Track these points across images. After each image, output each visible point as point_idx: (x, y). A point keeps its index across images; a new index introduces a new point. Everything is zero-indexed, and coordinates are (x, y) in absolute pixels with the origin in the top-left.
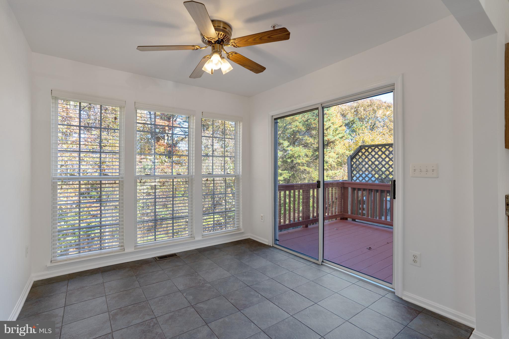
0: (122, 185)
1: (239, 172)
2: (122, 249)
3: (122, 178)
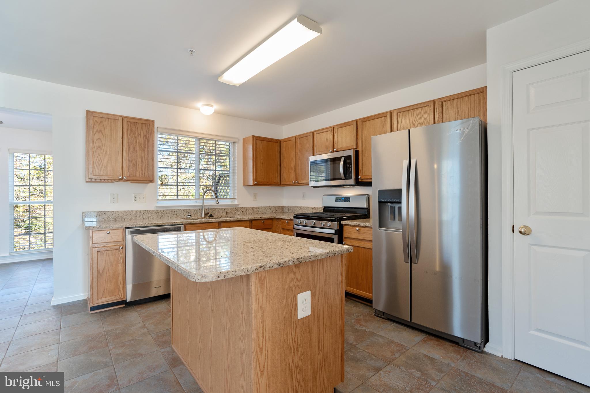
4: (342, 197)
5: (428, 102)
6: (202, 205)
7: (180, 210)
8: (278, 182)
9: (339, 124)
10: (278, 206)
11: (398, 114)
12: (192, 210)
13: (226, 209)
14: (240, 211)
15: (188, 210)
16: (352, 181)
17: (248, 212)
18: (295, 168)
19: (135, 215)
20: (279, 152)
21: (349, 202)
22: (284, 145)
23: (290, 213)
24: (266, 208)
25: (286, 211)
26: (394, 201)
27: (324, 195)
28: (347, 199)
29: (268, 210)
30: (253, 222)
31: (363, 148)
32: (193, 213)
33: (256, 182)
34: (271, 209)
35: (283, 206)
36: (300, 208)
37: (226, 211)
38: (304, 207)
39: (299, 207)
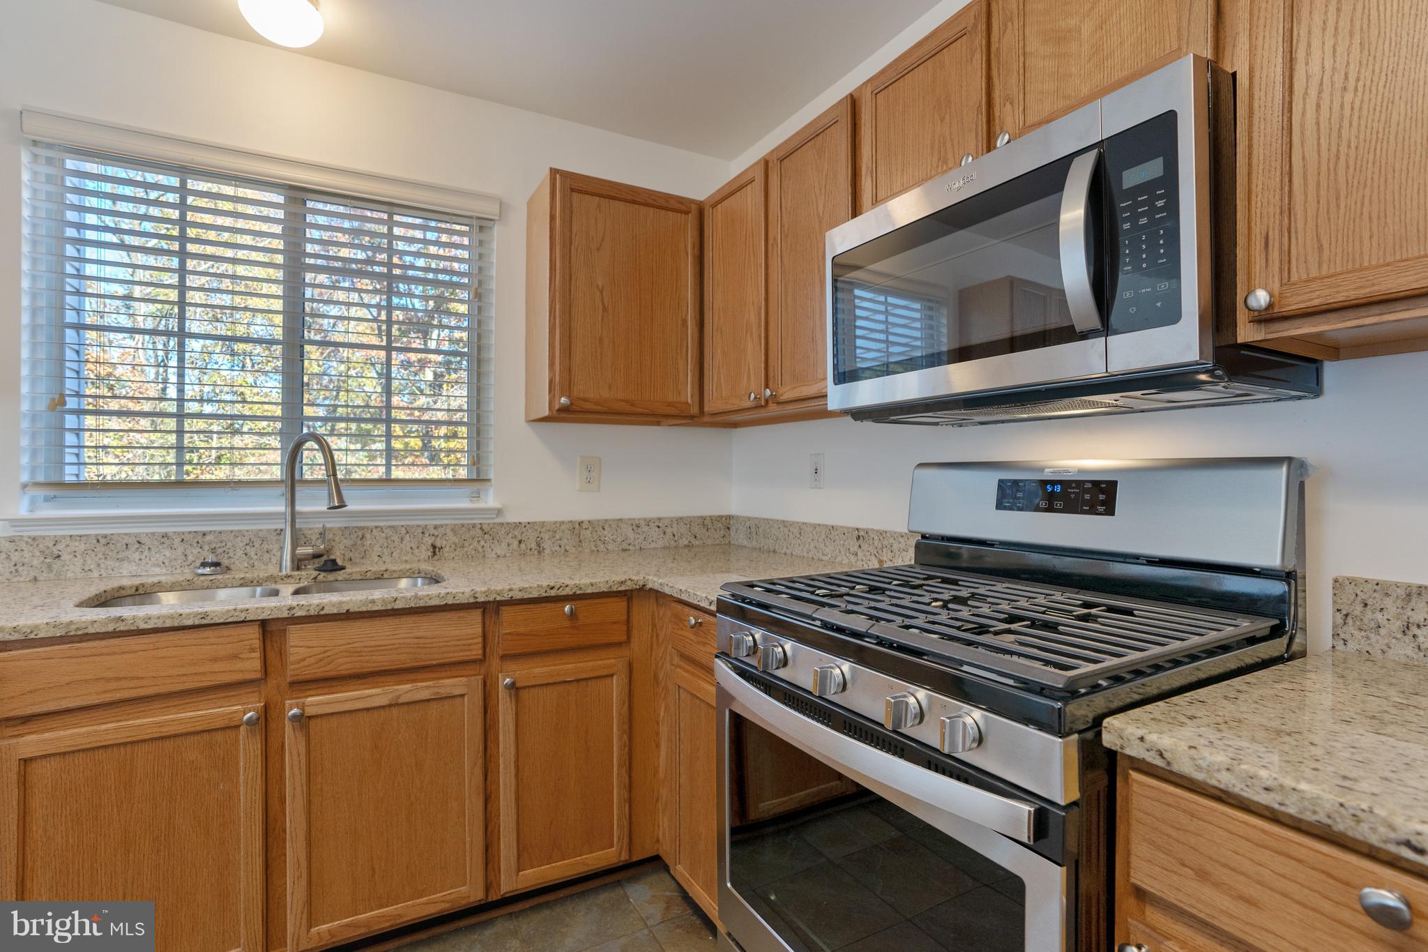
4: (1046, 475)
6: (285, 514)
7: (165, 536)
8: (687, 403)
10: (704, 518)
12: (236, 533)
13: (432, 531)
14: (509, 539)
15: (208, 538)
17: (547, 545)
18: (759, 326)
20: (694, 255)
22: (716, 224)
24: (642, 523)
25: (739, 537)
27: (922, 467)
28: (1093, 496)
29: (654, 533)
30: (504, 614)
32: (240, 553)
33: (563, 400)
34: (669, 530)
35: (729, 517)
36: (796, 531)
37: (430, 541)
38: (815, 526)
39: (792, 524)
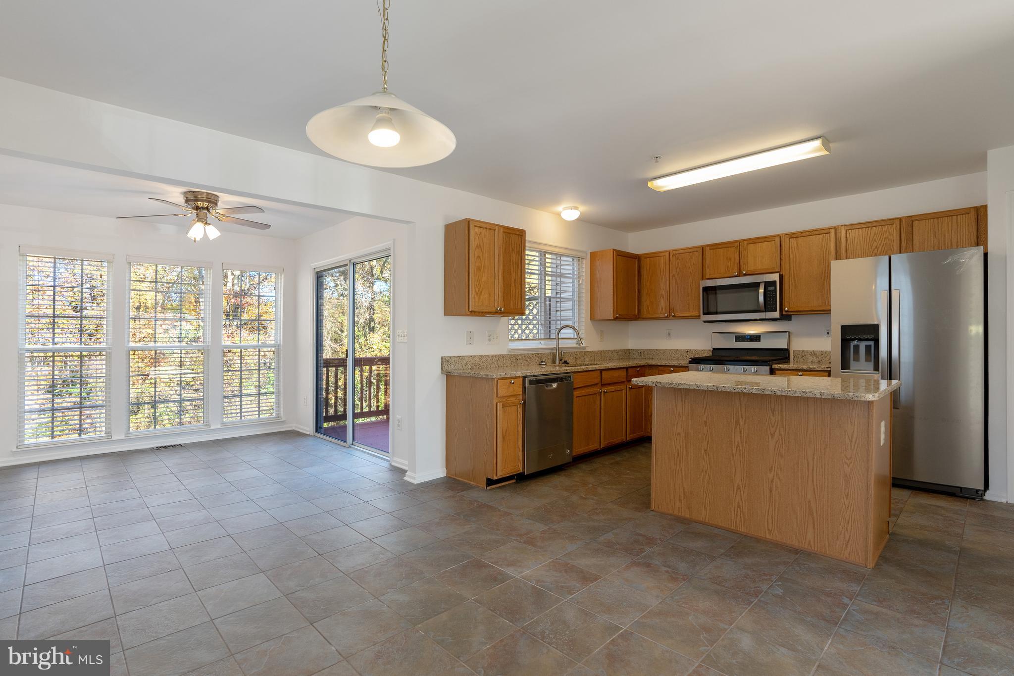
0: (110, 357)
1: (280, 342)
2: (109, 436)
3: (110, 349)
5: (893, 219)
6: (555, 348)
7: (533, 354)
8: (636, 315)
9: (750, 239)
11: (847, 231)
12: (544, 354)
14: (589, 356)
15: (539, 355)
16: (777, 315)
17: (595, 357)
18: (667, 296)
19: (491, 362)
20: (638, 272)
21: (760, 341)
23: (643, 359)
25: (636, 356)
26: (866, 337)
27: (713, 333)
28: (756, 338)
29: (615, 354)
30: (630, 370)
31: (791, 272)
33: (617, 315)
37: (575, 356)
